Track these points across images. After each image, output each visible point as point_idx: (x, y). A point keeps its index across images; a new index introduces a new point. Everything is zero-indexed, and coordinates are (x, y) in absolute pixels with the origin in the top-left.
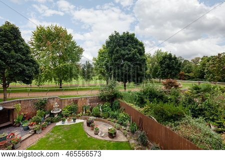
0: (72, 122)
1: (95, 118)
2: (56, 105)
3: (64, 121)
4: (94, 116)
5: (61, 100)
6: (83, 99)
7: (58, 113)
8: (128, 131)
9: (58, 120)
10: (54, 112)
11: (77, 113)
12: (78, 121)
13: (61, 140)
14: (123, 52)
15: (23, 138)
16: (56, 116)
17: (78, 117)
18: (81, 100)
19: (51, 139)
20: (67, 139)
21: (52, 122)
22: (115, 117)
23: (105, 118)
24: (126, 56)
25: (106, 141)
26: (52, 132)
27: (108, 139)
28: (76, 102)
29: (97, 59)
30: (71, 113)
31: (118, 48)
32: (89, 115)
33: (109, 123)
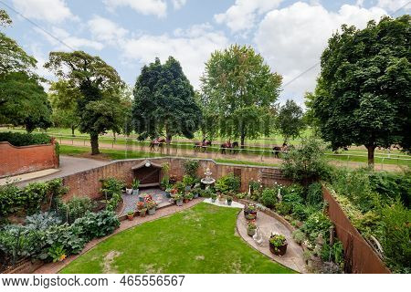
0: (225, 204)
1: (264, 208)
2: (208, 171)
3: (214, 198)
4: (264, 205)
5: (217, 166)
6: (250, 170)
7: (211, 185)
8: (316, 255)
9: (208, 196)
10: (205, 182)
11: (237, 192)
12: (235, 205)
13: (197, 223)
14: (360, 72)
15: (160, 206)
16: (207, 188)
17: (237, 199)
18: (248, 171)
19: (187, 217)
20: (204, 226)
21: (200, 196)
22: (303, 218)
23: (282, 214)
24: (369, 81)
25: (260, 253)
26: (193, 209)
27: (266, 251)
28: (238, 172)
29: (314, 95)
30: (229, 190)
31: (346, 63)
32: (256, 200)
33: (286, 225)
